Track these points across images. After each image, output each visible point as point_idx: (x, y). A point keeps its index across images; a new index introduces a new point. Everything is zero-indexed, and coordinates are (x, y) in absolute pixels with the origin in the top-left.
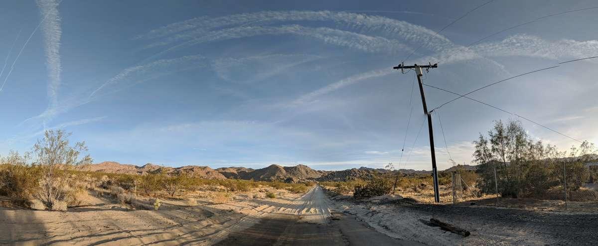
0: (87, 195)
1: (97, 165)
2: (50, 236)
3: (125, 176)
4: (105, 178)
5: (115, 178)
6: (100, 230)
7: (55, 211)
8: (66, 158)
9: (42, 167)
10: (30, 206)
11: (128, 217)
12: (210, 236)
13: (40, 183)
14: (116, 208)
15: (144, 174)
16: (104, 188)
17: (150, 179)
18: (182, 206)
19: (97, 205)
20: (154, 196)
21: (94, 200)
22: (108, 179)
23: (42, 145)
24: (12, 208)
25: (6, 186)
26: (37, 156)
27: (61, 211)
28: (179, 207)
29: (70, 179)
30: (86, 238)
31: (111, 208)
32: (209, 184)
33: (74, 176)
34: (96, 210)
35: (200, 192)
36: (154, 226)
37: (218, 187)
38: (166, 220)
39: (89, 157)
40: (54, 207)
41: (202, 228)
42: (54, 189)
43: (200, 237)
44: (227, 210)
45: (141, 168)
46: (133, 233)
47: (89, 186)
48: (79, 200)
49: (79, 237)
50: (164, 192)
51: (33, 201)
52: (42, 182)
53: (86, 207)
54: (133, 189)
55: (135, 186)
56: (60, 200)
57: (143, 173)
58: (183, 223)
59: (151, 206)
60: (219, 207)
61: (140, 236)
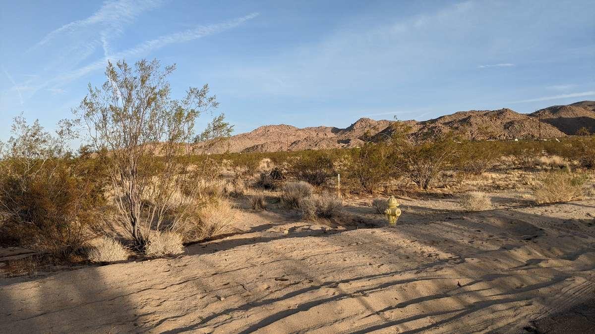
0: (228, 210)
1: (244, 136)
2: (148, 325)
3: (310, 152)
4: (265, 165)
5: (290, 162)
6: (268, 288)
7: (153, 258)
8: (166, 128)
9: (109, 155)
10: (87, 256)
11: (329, 249)
12: (543, 291)
13: (106, 194)
14: (298, 230)
15: (356, 144)
16: (267, 187)
17: (370, 153)
18: (453, 212)
19: (254, 230)
20: (385, 193)
21: (244, 220)
22: (273, 166)
23: (104, 100)
24: (36, 273)
25: (14, 220)
26: (93, 130)
27: (170, 256)
28: (448, 216)
29: (184, 177)
30: (235, 314)
31: (286, 232)
32: (516, 153)
33: (191, 168)
34: (254, 241)
35: (494, 175)
36: (392, 266)
37: (544, 159)
38: (418, 247)
39: (224, 121)
40: (150, 250)
41: (517, 268)
42: (146, 204)
43: (513, 291)
44: (580, 221)
45: (344, 131)
46: (343, 287)
47: (230, 188)
48: (209, 223)
49: (221, 314)
50: (404, 180)
51: (94, 242)
52: (113, 193)
53: (228, 238)
54: (332, 181)
55: (336, 175)
56: (163, 230)
57: (352, 142)
58: (465, 253)
59: (379, 218)
60: (555, 213)
61: (363, 292)
